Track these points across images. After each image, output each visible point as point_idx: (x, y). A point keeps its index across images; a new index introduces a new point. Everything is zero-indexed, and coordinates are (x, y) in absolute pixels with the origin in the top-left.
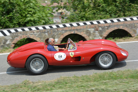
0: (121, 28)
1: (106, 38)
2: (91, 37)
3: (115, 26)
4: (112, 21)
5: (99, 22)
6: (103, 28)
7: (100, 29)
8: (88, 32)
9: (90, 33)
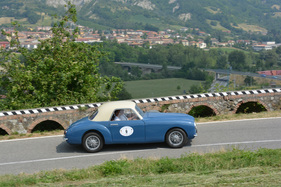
0: (51, 119)
1: (33, 131)
2: (13, 131)
3: (43, 116)
4: (40, 111)
5: (23, 112)
6: (29, 119)
7: (25, 120)
8: (10, 125)
9: (12, 125)
